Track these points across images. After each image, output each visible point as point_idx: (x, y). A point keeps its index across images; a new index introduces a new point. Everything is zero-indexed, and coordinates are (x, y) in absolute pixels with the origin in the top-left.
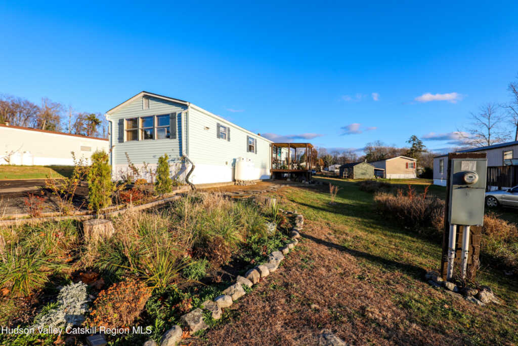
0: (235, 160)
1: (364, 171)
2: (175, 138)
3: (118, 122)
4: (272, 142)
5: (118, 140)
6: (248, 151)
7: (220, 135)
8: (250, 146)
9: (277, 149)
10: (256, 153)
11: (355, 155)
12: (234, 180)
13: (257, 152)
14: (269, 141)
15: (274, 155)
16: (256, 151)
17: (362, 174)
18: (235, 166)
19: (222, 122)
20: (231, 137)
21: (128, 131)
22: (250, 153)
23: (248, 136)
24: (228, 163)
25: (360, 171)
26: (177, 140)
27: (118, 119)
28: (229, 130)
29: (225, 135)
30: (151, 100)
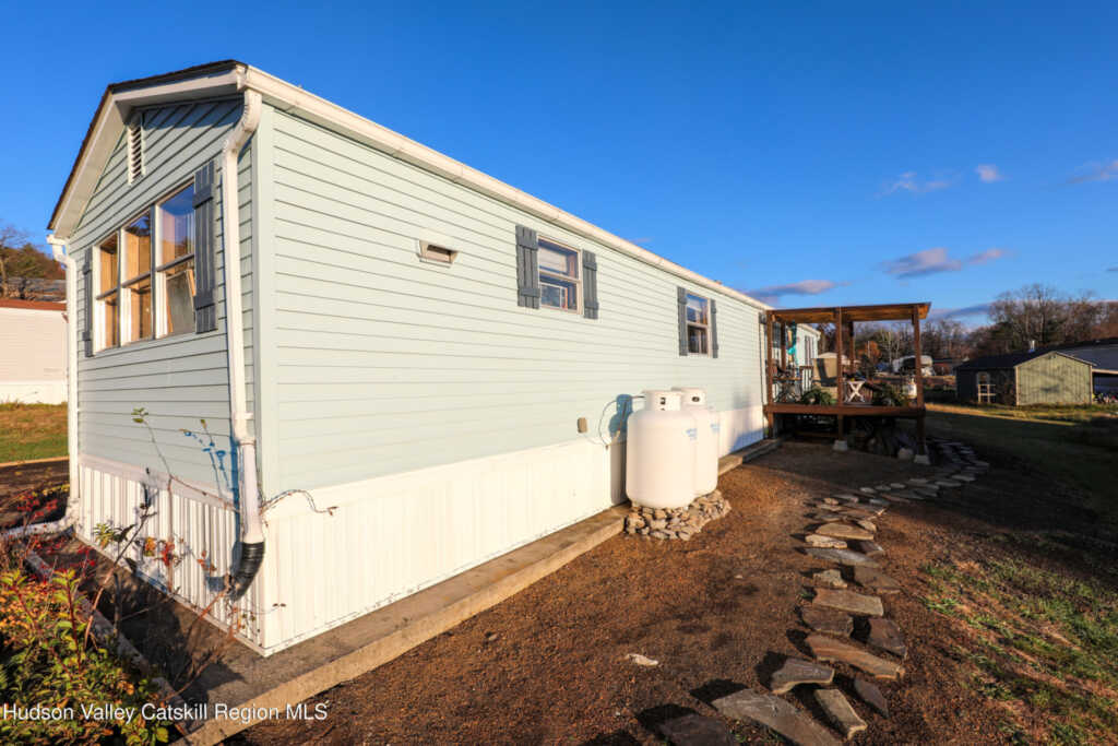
0: (625, 403)
1: (1053, 382)
4: (767, 307)
6: (682, 353)
7: (536, 289)
8: (692, 331)
9: (783, 331)
10: (715, 356)
11: (956, 325)
12: (623, 502)
13: (720, 353)
14: (758, 303)
15: (776, 353)
16: (715, 347)
17: (1047, 390)
18: (624, 430)
19: (551, 222)
20: (600, 297)
22: (693, 359)
23: (681, 291)
24: (592, 425)
25: (1039, 382)
28: (590, 266)
29: (571, 286)
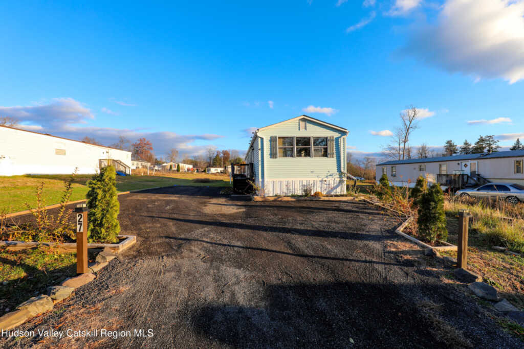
2: (333, 157)
3: (269, 139)
5: (270, 156)
21: (279, 148)
26: (334, 160)
27: (270, 136)
30: (309, 123)
